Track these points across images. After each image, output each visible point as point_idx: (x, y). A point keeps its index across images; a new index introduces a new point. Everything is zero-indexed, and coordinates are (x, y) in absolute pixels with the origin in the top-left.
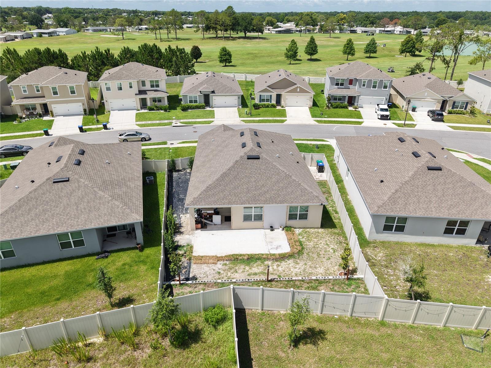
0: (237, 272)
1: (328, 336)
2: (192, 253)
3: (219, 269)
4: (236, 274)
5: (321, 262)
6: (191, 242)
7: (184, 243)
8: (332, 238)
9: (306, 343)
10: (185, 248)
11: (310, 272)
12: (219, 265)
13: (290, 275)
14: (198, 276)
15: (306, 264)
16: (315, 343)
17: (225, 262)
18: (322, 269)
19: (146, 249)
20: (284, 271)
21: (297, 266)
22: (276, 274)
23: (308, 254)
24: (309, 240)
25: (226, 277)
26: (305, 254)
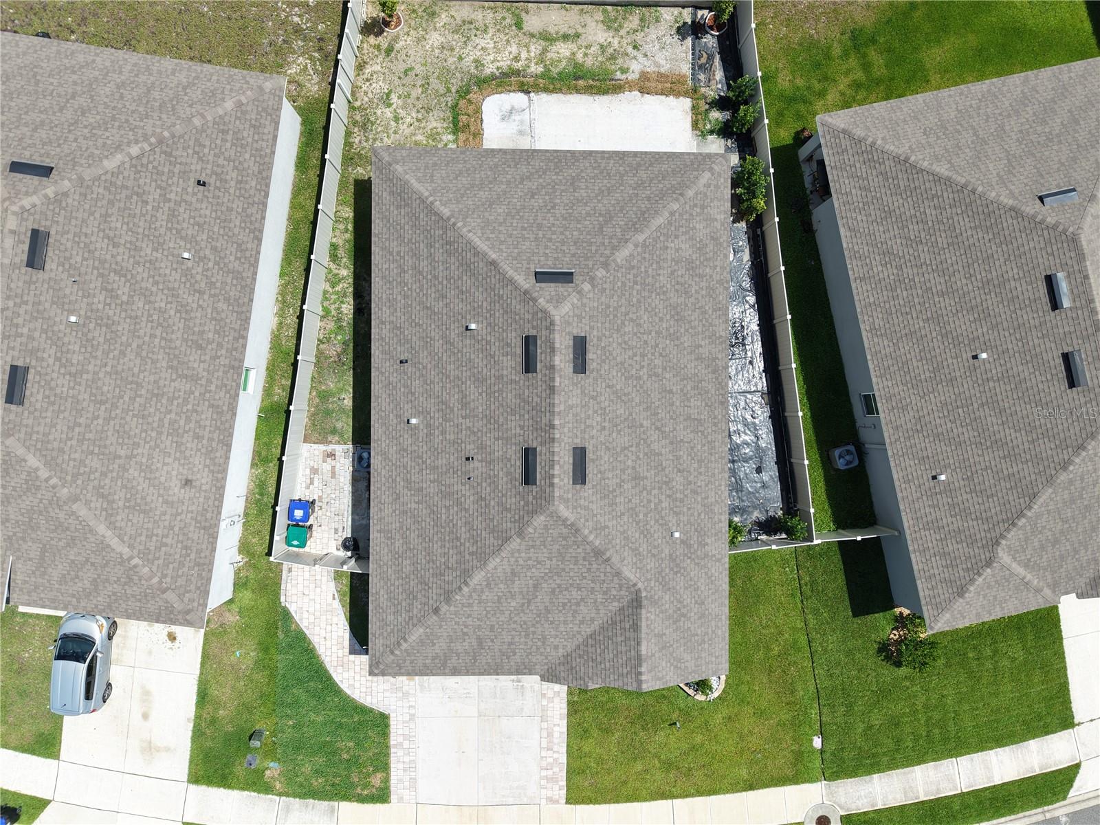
0: (602, 46)
2: (693, 108)
3: (635, 58)
4: (603, 40)
5: (425, 65)
6: (698, 144)
7: (713, 142)
8: (378, 144)
10: (708, 127)
11: (456, 37)
12: (636, 68)
13: (499, 30)
14: (676, 37)
15: (460, 58)
17: (624, 77)
18: (431, 42)
20: (508, 41)
21: (478, 54)
22: (525, 34)
23: (449, 90)
24: (434, 136)
25: (623, 32)
26: (453, 90)
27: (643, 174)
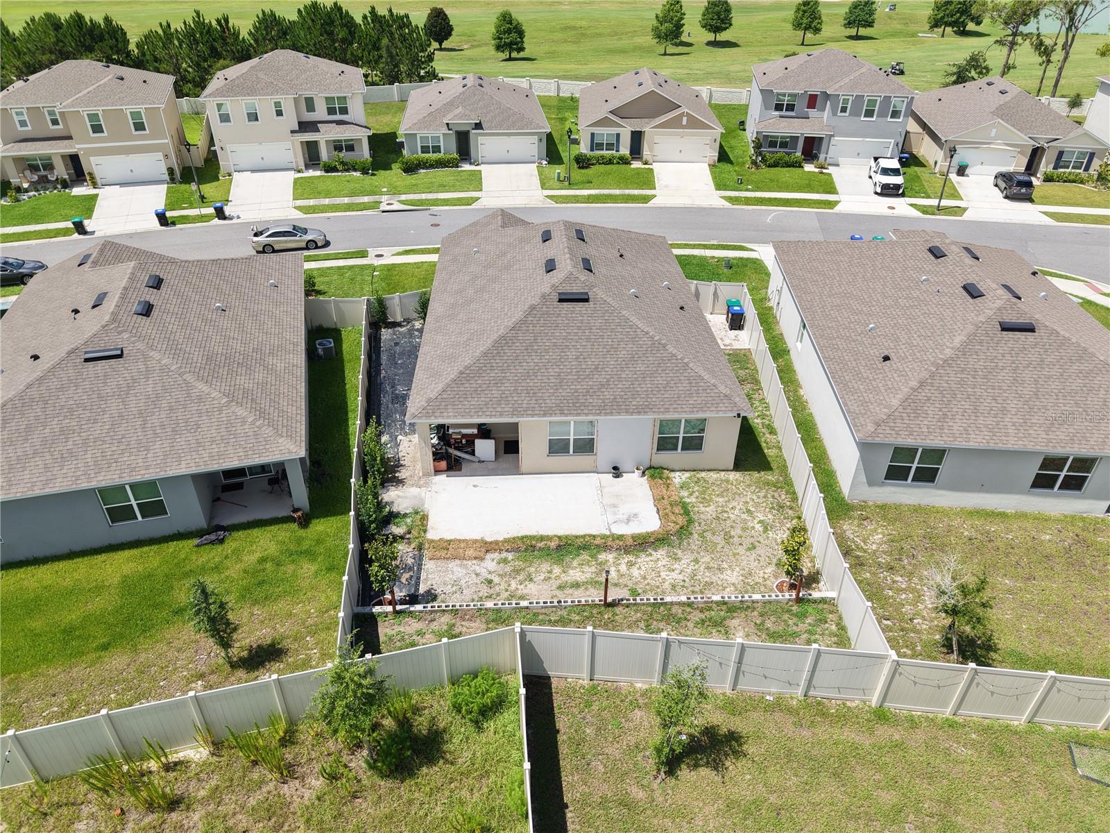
0: (531, 580)
1: (749, 748)
2: (425, 531)
3: (490, 573)
4: (529, 586)
5: (734, 555)
6: (423, 505)
7: (407, 508)
8: (762, 494)
9: (696, 766)
10: (409, 520)
11: (707, 579)
12: (490, 563)
13: (658, 587)
14: (439, 591)
15: (696, 561)
16: (717, 766)
17: (504, 555)
18: (735, 573)
19: (315, 522)
20: (645, 578)
21: (676, 566)
22: (626, 586)
23: (702, 535)
24: (705, 501)
25: (506, 595)
26: (696, 536)
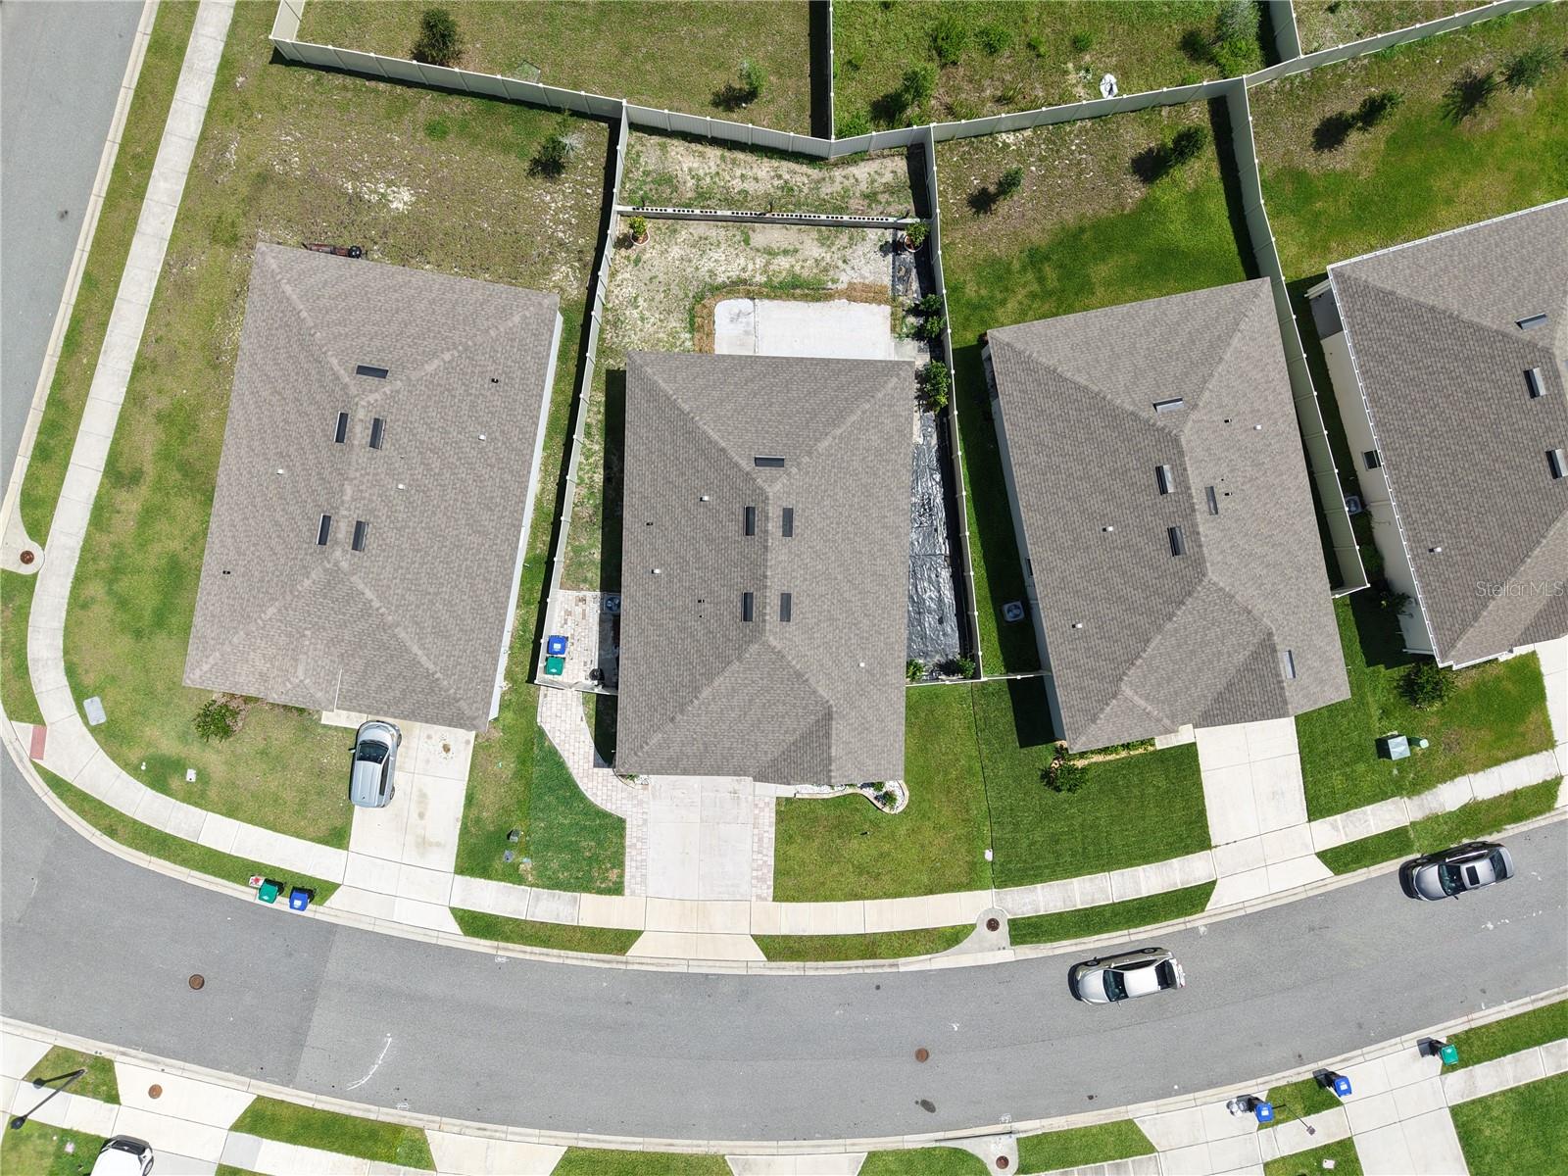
0: (816, 260)
2: (892, 314)
3: (844, 270)
4: (817, 255)
5: (667, 274)
6: (895, 345)
7: (908, 344)
8: (627, 340)
10: (905, 329)
11: (694, 251)
12: (844, 279)
13: (729, 245)
14: (879, 254)
15: (697, 269)
17: (834, 287)
18: (672, 255)
20: (737, 255)
21: (712, 265)
22: (751, 249)
23: (687, 296)
24: (673, 334)
25: (834, 249)
26: (691, 295)
27: (842, 378)
